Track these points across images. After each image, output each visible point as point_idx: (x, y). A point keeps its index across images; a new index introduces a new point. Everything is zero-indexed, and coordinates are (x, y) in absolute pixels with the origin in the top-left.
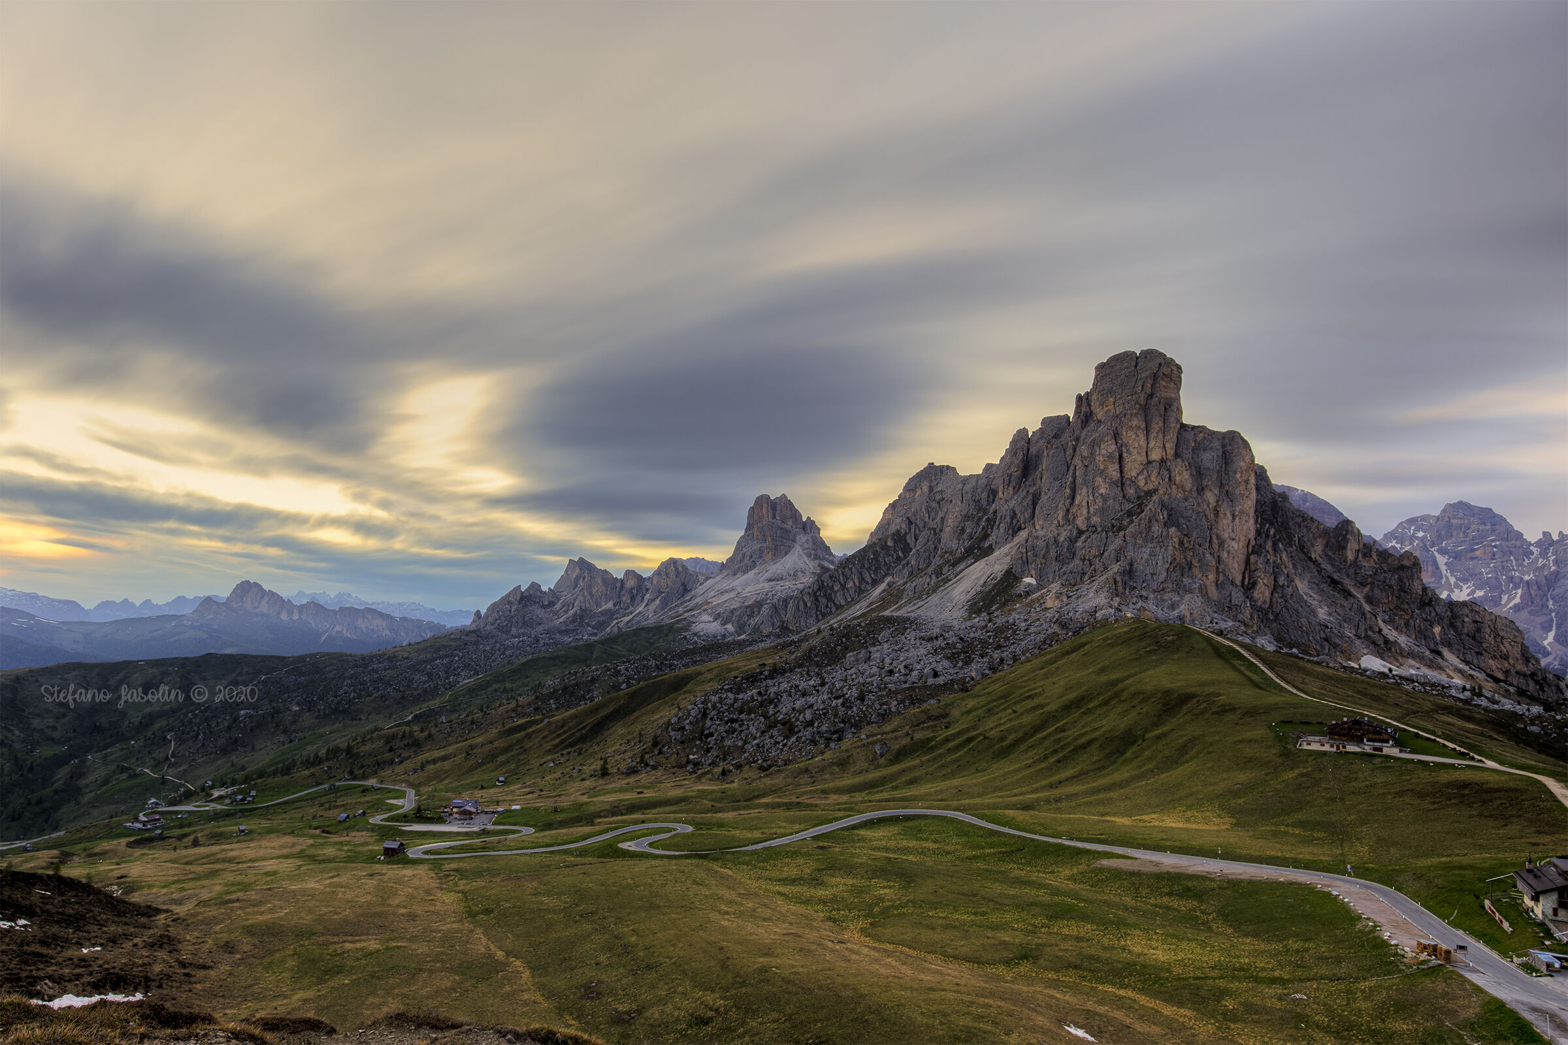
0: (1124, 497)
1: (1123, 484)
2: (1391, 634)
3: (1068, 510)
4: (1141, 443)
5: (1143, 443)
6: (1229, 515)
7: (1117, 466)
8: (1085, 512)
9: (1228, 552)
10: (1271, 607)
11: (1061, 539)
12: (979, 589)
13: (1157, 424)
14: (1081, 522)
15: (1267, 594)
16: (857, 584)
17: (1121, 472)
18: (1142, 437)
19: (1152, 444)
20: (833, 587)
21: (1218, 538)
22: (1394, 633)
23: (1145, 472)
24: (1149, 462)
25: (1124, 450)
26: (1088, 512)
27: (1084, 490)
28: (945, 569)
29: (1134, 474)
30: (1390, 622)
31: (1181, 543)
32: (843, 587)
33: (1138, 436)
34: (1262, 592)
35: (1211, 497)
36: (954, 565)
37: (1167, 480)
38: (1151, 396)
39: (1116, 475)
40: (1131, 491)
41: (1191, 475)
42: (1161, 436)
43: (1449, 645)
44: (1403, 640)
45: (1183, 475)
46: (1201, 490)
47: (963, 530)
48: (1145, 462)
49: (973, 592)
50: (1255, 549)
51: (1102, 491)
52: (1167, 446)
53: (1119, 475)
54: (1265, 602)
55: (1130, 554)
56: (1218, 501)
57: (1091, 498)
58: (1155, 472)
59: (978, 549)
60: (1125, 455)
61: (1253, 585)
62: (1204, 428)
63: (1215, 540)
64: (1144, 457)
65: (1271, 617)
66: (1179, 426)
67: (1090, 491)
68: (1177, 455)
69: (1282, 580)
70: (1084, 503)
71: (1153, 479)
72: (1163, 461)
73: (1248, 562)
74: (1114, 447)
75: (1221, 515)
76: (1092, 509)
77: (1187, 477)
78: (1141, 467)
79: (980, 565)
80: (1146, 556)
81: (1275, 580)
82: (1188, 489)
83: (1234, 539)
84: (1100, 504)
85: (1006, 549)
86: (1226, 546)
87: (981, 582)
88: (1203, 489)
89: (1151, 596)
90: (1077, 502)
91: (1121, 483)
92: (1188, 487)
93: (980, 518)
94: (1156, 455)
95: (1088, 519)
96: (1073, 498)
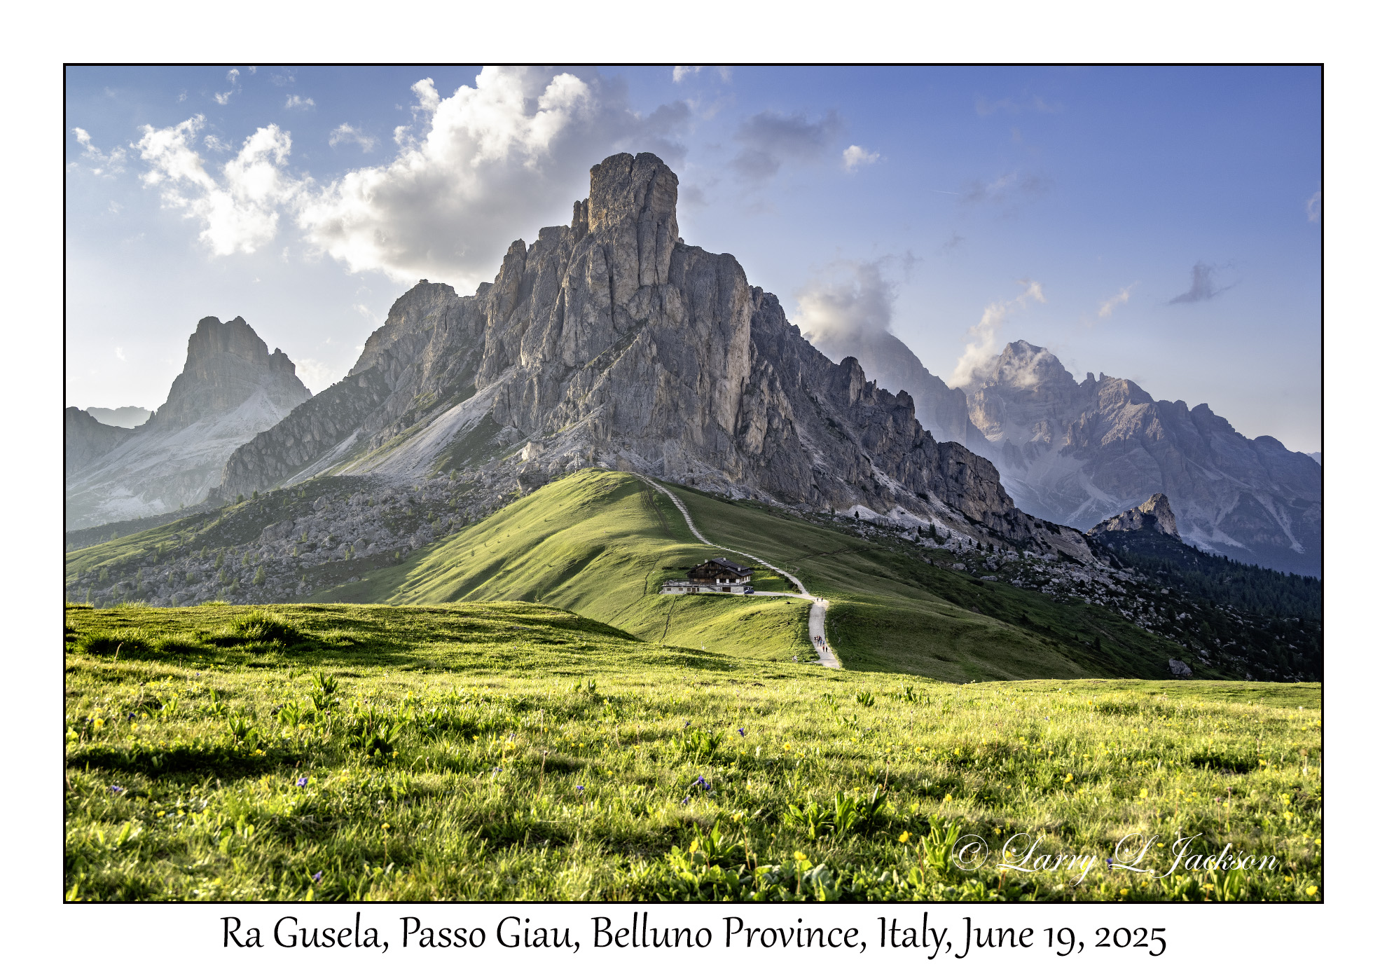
0: (615, 327)
1: (613, 313)
2: (883, 479)
3: (555, 343)
4: (633, 264)
5: (635, 264)
6: (721, 350)
7: (607, 291)
8: (573, 345)
9: (720, 392)
10: (763, 452)
11: (547, 377)
12: (450, 440)
13: (649, 243)
14: (568, 357)
15: (760, 438)
16: (318, 438)
17: (612, 298)
18: (634, 257)
19: (644, 265)
20: (284, 443)
21: (710, 376)
22: (886, 478)
23: (637, 299)
24: (641, 287)
25: (615, 272)
26: (577, 345)
27: (572, 318)
28: (417, 416)
29: (625, 301)
30: (883, 466)
31: (668, 382)
32: (298, 442)
33: (629, 256)
34: (755, 438)
35: (703, 329)
36: (429, 411)
37: (658, 308)
38: (644, 209)
39: (606, 301)
40: (622, 321)
41: (683, 303)
42: (653, 256)
43: (936, 489)
44: (893, 486)
45: (675, 304)
46: (693, 321)
47: (444, 366)
48: (636, 287)
49: (444, 444)
50: (749, 390)
51: (592, 320)
52: (659, 268)
53: (609, 301)
54: (757, 447)
55: (614, 395)
56: (710, 334)
57: (579, 328)
58: (646, 301)
59: (458, 390)
60: (615, 277)
61: (745, 428)
62: (698, 249)
63: (707, 379)
64: (636, 282)
65: (762, 464)
66: (673, 246)
67: (579, 319)
68: (670, 280)
69: (776, 423)
70: (572, 334)
71: (644, 307)
72: (655, 286)
73: (740, 403)
74: (604, 267)
75: (714, 350)
76: (580, 342)
77: (678, 305)
78: (633, 292)
79: (457, 410)
80: (630, 397)
81: (769, 423)
82: (679, 320)
83: (726, 378)
84: (589, 335)
85: (487, 390)
86: (718, 385)
87: (455, 431)
88: (695, 320)
89: (635, 443)
90: (564, 333)
91: (612, 310)
92: (679, 318)
93: (464, 353)
94: (648, 280)
95: (576, 353)
96: (561, 328)
